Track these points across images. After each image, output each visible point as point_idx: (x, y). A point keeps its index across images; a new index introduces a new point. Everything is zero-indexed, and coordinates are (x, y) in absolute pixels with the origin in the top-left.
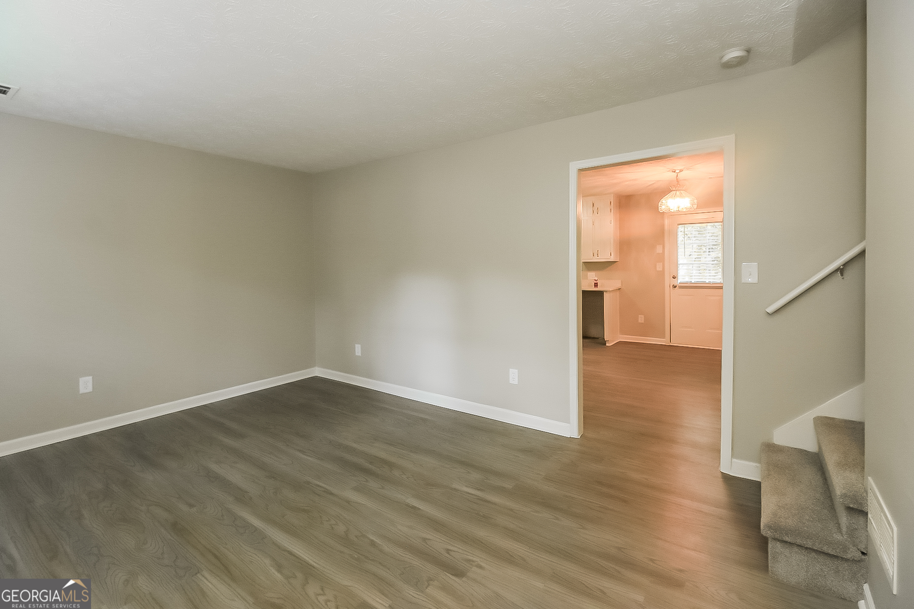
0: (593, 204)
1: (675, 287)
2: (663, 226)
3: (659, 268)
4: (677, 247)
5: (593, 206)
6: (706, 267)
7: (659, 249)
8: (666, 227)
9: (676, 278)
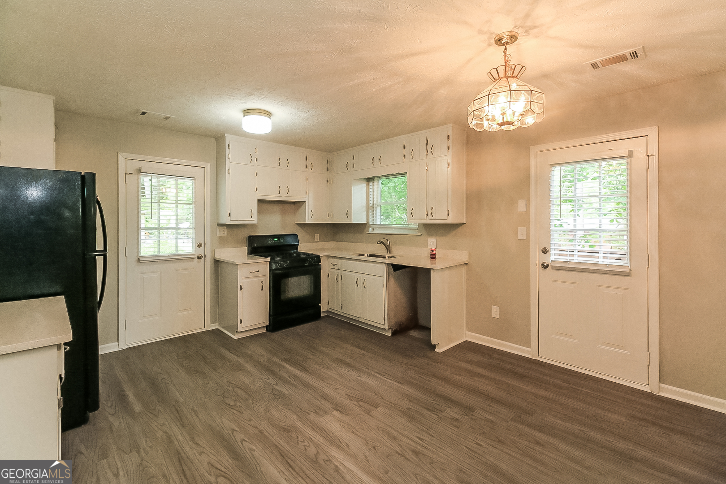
0: (427, 141)
1: (546, 267)
2: (527, 169)
3: (522, 234)
4: (550, 201)
5: (427, 144)
6: (598, 236)
7: (522, 206)
8: (533, 172)
9: (548, 253)
